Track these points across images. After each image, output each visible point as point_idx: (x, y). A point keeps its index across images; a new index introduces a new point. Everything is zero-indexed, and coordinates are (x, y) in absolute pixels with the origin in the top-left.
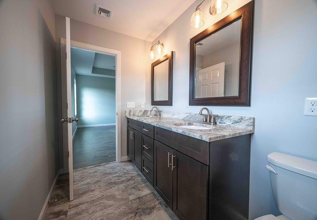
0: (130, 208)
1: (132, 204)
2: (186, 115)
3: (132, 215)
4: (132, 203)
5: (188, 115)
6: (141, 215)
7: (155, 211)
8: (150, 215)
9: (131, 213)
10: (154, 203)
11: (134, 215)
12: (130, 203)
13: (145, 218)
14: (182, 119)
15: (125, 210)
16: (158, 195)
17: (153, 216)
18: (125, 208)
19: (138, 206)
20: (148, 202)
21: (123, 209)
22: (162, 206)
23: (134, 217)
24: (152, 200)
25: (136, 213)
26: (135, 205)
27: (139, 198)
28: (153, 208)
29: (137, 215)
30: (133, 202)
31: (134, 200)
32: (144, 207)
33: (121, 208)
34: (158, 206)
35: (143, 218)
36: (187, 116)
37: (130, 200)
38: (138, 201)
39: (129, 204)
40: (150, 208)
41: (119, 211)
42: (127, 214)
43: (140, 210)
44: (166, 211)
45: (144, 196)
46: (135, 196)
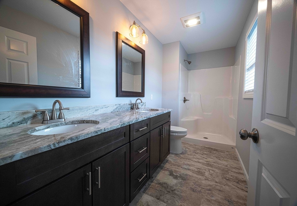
0: (174, 198)
1: (169, 199)
2: (115, 107)
3: (177, 192)
4: (168, 201)
5: (118, 106)
6: (171, 187)
7: (161, 181)
8: (166, 182)
9: (175, 194)
10: (155, 185)
11: (175, 191)
12: (169, 202)
13: (170, 184)
14: (111, 111)
15: (178, 200)
16: (144, 187)
17: (166, 181)
18: (176, 201)
19: (167, 193)
20: (157, 190)
21: (180, 202)
22: (154, 180)
23: (177, 190)
24: (153, 188)
25: (172, 191)
26: (168, 196)
27: (158, 199)
28: (160, 184)
29: (173, 189)
30: (166, 200)
31: (163, 201)
32: (163, 189)
33: (180, 205)
34: (156, 182)
35: (172, 185)
36: (117, 108)
37: (166, 204)
38: (162, 198)
39: (171, 202)
40: (161, 185)
41: (183, 204)
42: (179, 196)
43: (168, 190)
44: (156, 176)
45: (153, 196)
46: (159, 203)
